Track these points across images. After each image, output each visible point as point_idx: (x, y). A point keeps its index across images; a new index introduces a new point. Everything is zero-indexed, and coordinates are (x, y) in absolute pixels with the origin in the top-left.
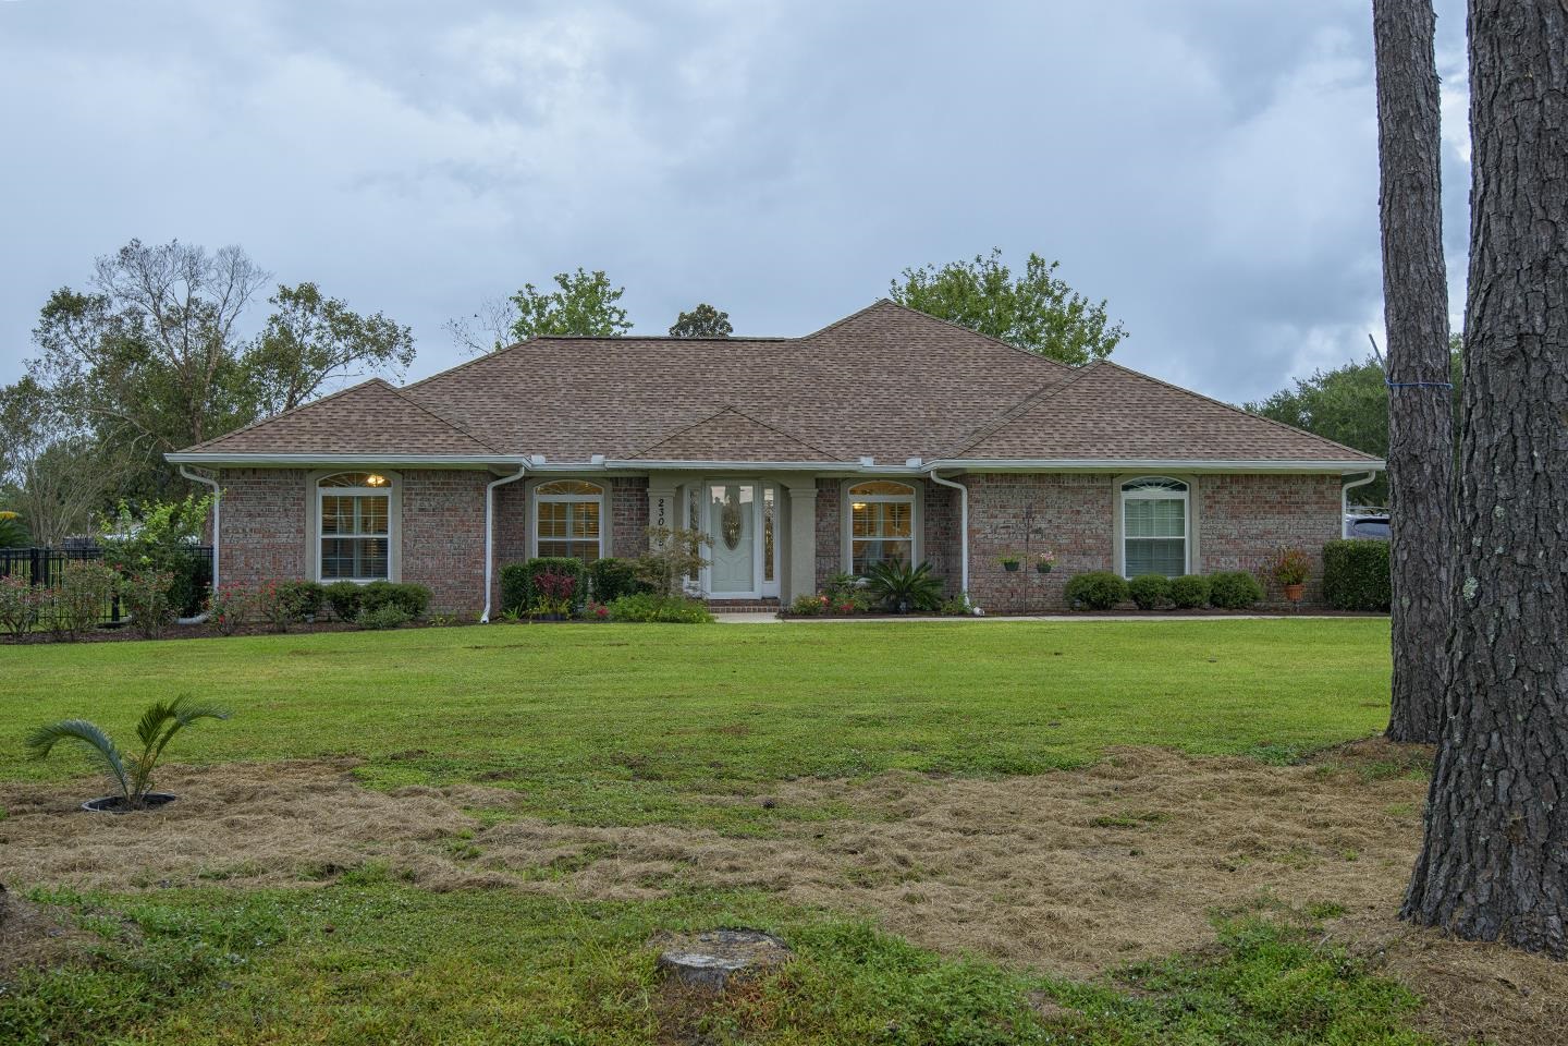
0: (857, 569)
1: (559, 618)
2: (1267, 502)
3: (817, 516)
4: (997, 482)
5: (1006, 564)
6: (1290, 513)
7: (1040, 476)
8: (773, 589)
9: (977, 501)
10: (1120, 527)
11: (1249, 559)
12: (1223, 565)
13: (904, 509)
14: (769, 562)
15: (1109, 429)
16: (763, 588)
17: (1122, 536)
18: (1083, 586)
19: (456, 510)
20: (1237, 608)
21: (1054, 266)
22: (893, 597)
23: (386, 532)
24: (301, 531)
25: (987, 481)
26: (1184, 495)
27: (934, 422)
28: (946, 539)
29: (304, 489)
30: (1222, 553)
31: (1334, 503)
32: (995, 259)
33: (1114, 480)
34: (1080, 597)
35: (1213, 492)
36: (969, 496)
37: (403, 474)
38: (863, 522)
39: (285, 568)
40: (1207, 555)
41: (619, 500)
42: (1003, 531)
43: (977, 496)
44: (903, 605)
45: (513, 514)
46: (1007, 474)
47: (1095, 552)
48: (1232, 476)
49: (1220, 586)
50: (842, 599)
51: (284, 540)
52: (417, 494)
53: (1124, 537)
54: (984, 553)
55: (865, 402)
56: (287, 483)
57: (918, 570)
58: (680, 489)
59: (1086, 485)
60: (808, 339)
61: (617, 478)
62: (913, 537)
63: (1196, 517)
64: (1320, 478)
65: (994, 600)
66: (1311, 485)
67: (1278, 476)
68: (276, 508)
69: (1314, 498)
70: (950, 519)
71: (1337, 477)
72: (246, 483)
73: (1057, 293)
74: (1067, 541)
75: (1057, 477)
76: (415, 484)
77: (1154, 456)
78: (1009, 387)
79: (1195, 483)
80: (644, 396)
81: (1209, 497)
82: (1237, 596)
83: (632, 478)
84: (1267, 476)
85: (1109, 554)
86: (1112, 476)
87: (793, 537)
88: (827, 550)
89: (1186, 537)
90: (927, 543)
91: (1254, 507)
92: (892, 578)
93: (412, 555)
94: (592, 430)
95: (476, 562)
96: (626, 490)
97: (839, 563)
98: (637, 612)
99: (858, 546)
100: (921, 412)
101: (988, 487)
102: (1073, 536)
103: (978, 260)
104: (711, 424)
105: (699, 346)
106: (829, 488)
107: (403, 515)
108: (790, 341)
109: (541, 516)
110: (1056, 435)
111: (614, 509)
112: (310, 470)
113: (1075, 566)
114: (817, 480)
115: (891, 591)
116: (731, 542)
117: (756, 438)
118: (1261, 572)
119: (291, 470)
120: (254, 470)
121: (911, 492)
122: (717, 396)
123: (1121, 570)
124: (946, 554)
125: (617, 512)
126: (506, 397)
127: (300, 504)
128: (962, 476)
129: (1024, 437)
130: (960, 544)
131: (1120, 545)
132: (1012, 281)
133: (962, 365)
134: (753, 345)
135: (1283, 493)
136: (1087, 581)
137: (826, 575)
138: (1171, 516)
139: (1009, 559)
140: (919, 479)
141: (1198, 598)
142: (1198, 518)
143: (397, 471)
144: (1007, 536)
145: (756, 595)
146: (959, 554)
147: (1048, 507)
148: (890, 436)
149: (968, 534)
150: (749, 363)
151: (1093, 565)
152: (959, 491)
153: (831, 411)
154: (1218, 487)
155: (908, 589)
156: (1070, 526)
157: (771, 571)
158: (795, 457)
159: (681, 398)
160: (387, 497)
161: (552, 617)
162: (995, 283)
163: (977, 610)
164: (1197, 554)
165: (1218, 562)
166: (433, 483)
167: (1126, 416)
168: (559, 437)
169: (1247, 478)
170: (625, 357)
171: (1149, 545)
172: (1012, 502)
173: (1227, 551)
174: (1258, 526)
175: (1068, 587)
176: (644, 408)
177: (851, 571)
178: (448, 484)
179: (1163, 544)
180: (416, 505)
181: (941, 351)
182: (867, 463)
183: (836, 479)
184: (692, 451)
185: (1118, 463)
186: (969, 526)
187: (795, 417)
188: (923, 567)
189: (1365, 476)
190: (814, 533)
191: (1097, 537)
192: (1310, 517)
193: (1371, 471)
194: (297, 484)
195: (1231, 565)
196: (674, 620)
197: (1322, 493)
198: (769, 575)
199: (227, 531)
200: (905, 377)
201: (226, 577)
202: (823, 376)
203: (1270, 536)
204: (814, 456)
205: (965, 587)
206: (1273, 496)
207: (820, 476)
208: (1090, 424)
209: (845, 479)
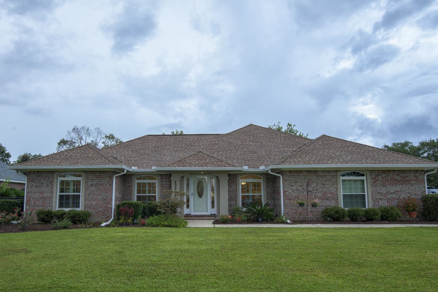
0: (243, 204)
1: (127, 225)
2: (396, 180)
3: (229, 186)
4: (293, 174)
5: (299, 204)
6: (405, 184)
7: (309, 171)
8: (214, 211)
9: (286, 181)
10: (340, 189)
11: (391, 201)
12: (381, 204)
13: (259, 185)
14: (213, 202)
15: (333, 155)
16: (211, 211)
17: (341, 193)
18: (330, 212)
19: (103, 184)
20: (392, 221)
21: (294, 126)
22: (256, 216)
23: (80, 192)
24: (52, 192)
25: (290, 173)
26: (364, 178)
27: (268, 155)
28: (274, 194)
29: (53, 178)
30: (380, 199)
31: (422, 180)
32: (279, 125)
33: (337, 172)
34: (329, 216)
35: (375, 177)
36: (283, 179)
37: (86, 173)
38: (245, 189)
39: (46, 204)
40: (374, 200)
41: (163, 182)
42: (296, 191)
43: (286, 179)
44: (260, 219)
45: (129, 187)
46: (297, 171)
47: (331, 199)
48: (382, 171)
49: (384, 212)
50: (237, 217)
51: (46, 195)
52: (90, 179)
53: (342, 194)
54: (289, 199)
55: (245, 150)
56: (48, 176)
57: (264, 206)
58: (182, 177)
59: (327, 174)
60: (227, 134)
61: (162, 174)
62: (262, 194)
63: (369, 186)
64: (416, 171)
65: (294, 217)
66: (412, 174)
67: (400, 171)
68: (44, 185)
69: (414, 178)
70: (275, 187)
71: (422, 171)
72: (35, 176)
73: (295, 132)
74: (321, 195)
75: (315, 172)
76: (89, 176)
77: (353, 163)
78: (292, 145)
79: (368, 173)
80: (175, 149)
81: (373, 179)
82: (392, 216)
83: (167, 174)
84: (395, 170)
85: (337, 200)
86: (336, 171)
87: (220, 193)
88: (232, 198)
89: (366, 193)
90: (267, 196)
91: (391, 182)
92: (256, 208)
93: (88, 200)
94: (156, 159)
95: (109, 203)
96: (165, 178)
97: (237, 202)
98: (156, 222)
99: (243, 197)
100: (263, 153)
101: (290, 175)
102: (322, 193)
103: (274, 125)
104: (193, 156)
105: (194, 136)
106: (233, 177)
107: (85, 187)
108: (222, 134)
109: (138, 187)
110: (314, 157)
111: (161, 185)
112: (56, 172)
113: (324, 204)
114: (228, 174)
115: (255, 213)
116: (200, 195)
117: (208, 160)
118: (398, 206)
119: (50, 171)
120: (38, 172)
121: (261, 178)
122: (198, 149)
123: (341, 205)
124: (274, 199)
125: (162, 185)
126: (132, 151)
127: (52, 183)
128: (281, 171)
129: (302, 158)
130: (280, 196)
131: (341, 197)
132: (283, 130)
133: (276, 140)
134: (211, 136)
135: (402, 177)
136: (331, 210)
137: (232, 207)
138: (359, 185)
139: (300, 201)
140: (264, 174)
141: (376, 217)
142: (370, 186)
143: (84, 172)
144: (298, 193)
145: (209, 213)
146: (280, 199)
147: (312, 183)
148: (254, 160)
149: (283, 192)
150: (209, 140)
151: (331, 204)
152: (279, 177)
153: (234, 153)
154: (377, 175)
155: (262, 213)
156: (321, 190)
157: (214, 205)
158: (220, 166)
159: (186, 150)
160: (80, 181)
161: (125, 224)
162: (279, 129)
163: (289, 221)
164: (370, 200)
165: (379, 202)
166: (95, 176)
167: (338, 151)
168: (145, 161)
169: (388, 171)
170: (172, 140)
171: (351, 196)
172: (299, 181)
173: (382, 198)
174: (393, 189)
175: (323, 212)
176: (174, 153)
177: (241, 206)
178: (100, 176)
179: (356, 196)
180: (89, 183)
181: (269, 136)
182: (246, 168)
183: (235, 174)
184: (185, 164)
185: (339, 165)
186: (283, 190)
187: (222, 155)
188: (267, 204)
189: (432, 170)
190: (228, 192)
191: (332, 193)
192: (413, 186)
193: (435, 168)
194: (51, 176)
195: (384, 204)
196: (170, 226)
197: (417, 176)
198: (213, 207)
199: (29, 192)
200: (258, 143)
201: (27, 208)
202: (231, 143)
203: (398, 193)
204: (227, 165)
205: (283, 213)
206: (398, 178)
207: (230, 173)
208: (326, 154)
209: (238, 174)
